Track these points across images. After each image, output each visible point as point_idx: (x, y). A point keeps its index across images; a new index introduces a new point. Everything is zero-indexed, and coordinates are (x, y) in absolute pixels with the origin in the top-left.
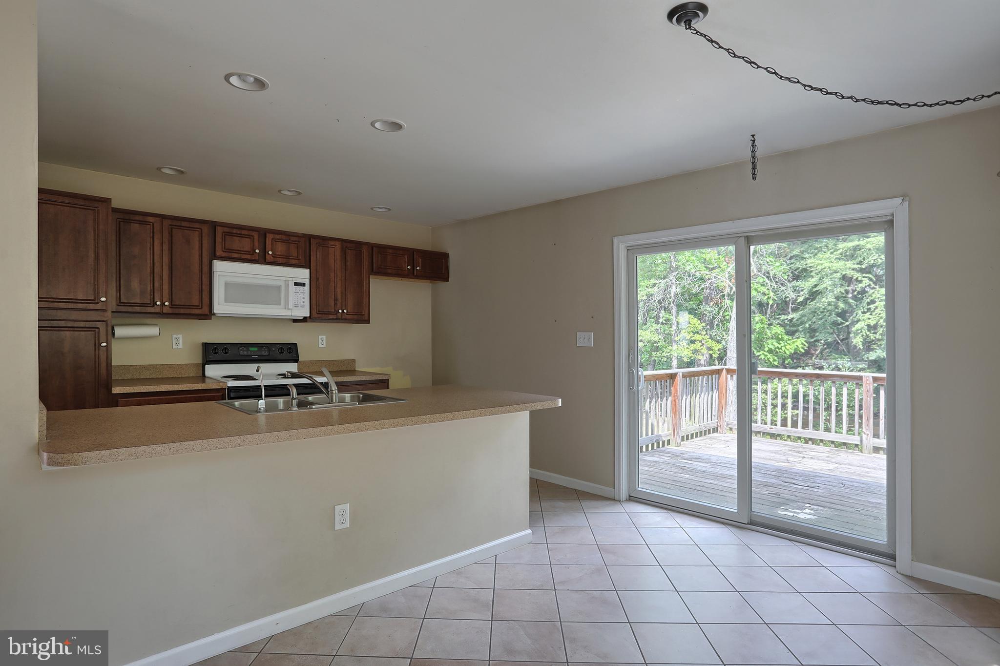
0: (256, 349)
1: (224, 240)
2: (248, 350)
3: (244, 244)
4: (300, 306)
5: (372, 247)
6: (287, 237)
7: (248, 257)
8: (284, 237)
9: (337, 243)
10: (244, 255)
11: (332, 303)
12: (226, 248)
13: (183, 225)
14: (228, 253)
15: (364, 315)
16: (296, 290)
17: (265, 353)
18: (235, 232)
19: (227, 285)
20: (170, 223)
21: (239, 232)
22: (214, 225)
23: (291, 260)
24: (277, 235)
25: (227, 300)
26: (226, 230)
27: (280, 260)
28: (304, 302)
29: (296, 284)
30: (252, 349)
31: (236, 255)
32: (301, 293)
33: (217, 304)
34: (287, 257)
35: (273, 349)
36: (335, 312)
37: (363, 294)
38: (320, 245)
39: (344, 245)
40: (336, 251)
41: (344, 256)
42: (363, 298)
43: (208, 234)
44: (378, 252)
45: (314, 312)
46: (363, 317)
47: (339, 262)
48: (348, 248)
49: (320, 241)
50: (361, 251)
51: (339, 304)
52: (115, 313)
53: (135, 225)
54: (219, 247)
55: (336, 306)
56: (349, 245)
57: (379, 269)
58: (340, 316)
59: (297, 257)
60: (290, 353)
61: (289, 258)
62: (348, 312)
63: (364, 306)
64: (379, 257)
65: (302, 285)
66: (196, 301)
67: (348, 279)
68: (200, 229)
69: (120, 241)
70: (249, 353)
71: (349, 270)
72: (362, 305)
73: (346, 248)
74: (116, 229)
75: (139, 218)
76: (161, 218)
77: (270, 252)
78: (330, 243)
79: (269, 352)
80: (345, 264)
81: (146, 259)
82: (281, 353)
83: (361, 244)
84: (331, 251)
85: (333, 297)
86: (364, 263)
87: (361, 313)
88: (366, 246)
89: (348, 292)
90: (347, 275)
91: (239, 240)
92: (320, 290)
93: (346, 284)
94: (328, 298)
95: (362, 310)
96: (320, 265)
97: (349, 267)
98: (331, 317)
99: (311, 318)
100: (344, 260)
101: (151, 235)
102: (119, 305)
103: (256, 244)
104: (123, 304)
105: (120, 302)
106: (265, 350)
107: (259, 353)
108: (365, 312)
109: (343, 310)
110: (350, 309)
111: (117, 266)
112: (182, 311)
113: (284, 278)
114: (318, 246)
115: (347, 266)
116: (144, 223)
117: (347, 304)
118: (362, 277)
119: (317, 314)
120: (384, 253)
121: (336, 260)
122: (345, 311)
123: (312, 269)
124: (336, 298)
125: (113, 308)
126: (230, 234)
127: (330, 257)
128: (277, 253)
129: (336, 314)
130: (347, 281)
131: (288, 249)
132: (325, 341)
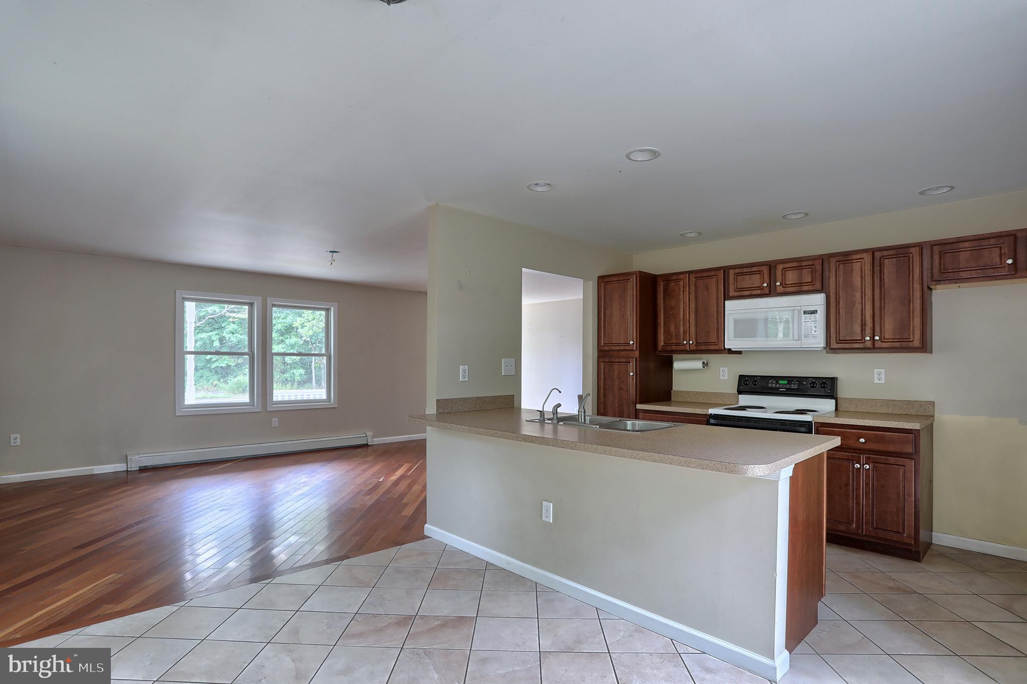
0: (786, 382)
1: (736, 280)
2: (777, 383)
3: (754, 281)
4: (810, 336)
5: (933, 244)
6: (798, 263)
7: (758, 292)
8: (795, 264)
9: (864, 255)
10: (754, 291)
11: (857, 329)
12: (738, 287)
13: (704, 275)
14: (740, 292)
16: (806, 319)
17: (794, 387)
18: (745, 271)
19: (736, 322)
20: (695, 277)
21: (748, 271)
22: (726, 270)
23: (803, 287)
24: (787, 264)
25: (737, 336)
26: (737, 271)
27: (790, 290)
28: (815, 332)
29: (805, 313)
30: (781, 382)
31: (746, 293)
32: (812, 321)
34: (800, 284)
35: (805, 383)
36: (862, 340)
37: (911, 312)
38: (840, 263)
39: (878, 254)
40: (864, 266)
41: (877, 269)
42: (912, 319)
43: (723, 278)
44: (940, 252)
45: (833, 341)
46: (911, 344)
47: (868, 278)
48: (885, 257)
49: (841, 258)
50: (907, 256)
51: (868, 330)
52: (661, 351)
53: (672, 284)
54: (732, 288)
55: (864, 332)
56: (885, 253)
57: (942, 274)
58: (869, 344)
59: (811, 282)
60: (824, 387)
61: (802, 286)
62: (884, 339)
63: (913, 330)
64: (942, 259)
65: (814, 312)
66: (713, 339)
67: (884, 297)
68: (716, 275)
69: (664, 297)
70: (778, 385)
71: (886, 286)
72: (909, 328)
73: (880, 258)
74: (662, 289)
75: (674, 277)
76: (688, 274)
77: (778, 284)
78: (855, 257)
79: (799, 385)
80: (879, 279)
81: (679, 308)
82: (813, 387)
83: (908, 247)
84: (856, 266)
85: (859, 322)
86: (913, 271)
87: (908, 339)
88: (917, 248)
89: (884, 314)
90: (882, 292)
91: (750, 278)
92: (841, 315)
93: (881, 304)
94: (852, 323)
95: (909, 335)
96: (841, 286)
97: (886, 281)
98: (856, 346)
99: (831, 349)
100: (877, 274)
101: (682, 289)
102: (663, 346)
103: (766, 277)
104: (666, 344)
105: (664, 343)
106: (794, 384)
107: (788, 386)
108: (913, 337)
109: (874, 337)
110: (888, 335)
111: (662, 317)
112: (703, 348)
113: (792, 308)
114: (839, 264)
115: (884, 280)
116: (677, 280)
117: (883, 329)
118: (909, 291)
119: (837, 343)
120: (953, 251)
121: (865, 276)
122: (877, 338)
123: (829, 292)
124: (864, 323)
125: (660, 349)
126: (742, 274)
127: (854, 274)
128: (787, 283)
129: (864, 342)
130: (882, 299)
131: (800, 276)
132: (883, 376)
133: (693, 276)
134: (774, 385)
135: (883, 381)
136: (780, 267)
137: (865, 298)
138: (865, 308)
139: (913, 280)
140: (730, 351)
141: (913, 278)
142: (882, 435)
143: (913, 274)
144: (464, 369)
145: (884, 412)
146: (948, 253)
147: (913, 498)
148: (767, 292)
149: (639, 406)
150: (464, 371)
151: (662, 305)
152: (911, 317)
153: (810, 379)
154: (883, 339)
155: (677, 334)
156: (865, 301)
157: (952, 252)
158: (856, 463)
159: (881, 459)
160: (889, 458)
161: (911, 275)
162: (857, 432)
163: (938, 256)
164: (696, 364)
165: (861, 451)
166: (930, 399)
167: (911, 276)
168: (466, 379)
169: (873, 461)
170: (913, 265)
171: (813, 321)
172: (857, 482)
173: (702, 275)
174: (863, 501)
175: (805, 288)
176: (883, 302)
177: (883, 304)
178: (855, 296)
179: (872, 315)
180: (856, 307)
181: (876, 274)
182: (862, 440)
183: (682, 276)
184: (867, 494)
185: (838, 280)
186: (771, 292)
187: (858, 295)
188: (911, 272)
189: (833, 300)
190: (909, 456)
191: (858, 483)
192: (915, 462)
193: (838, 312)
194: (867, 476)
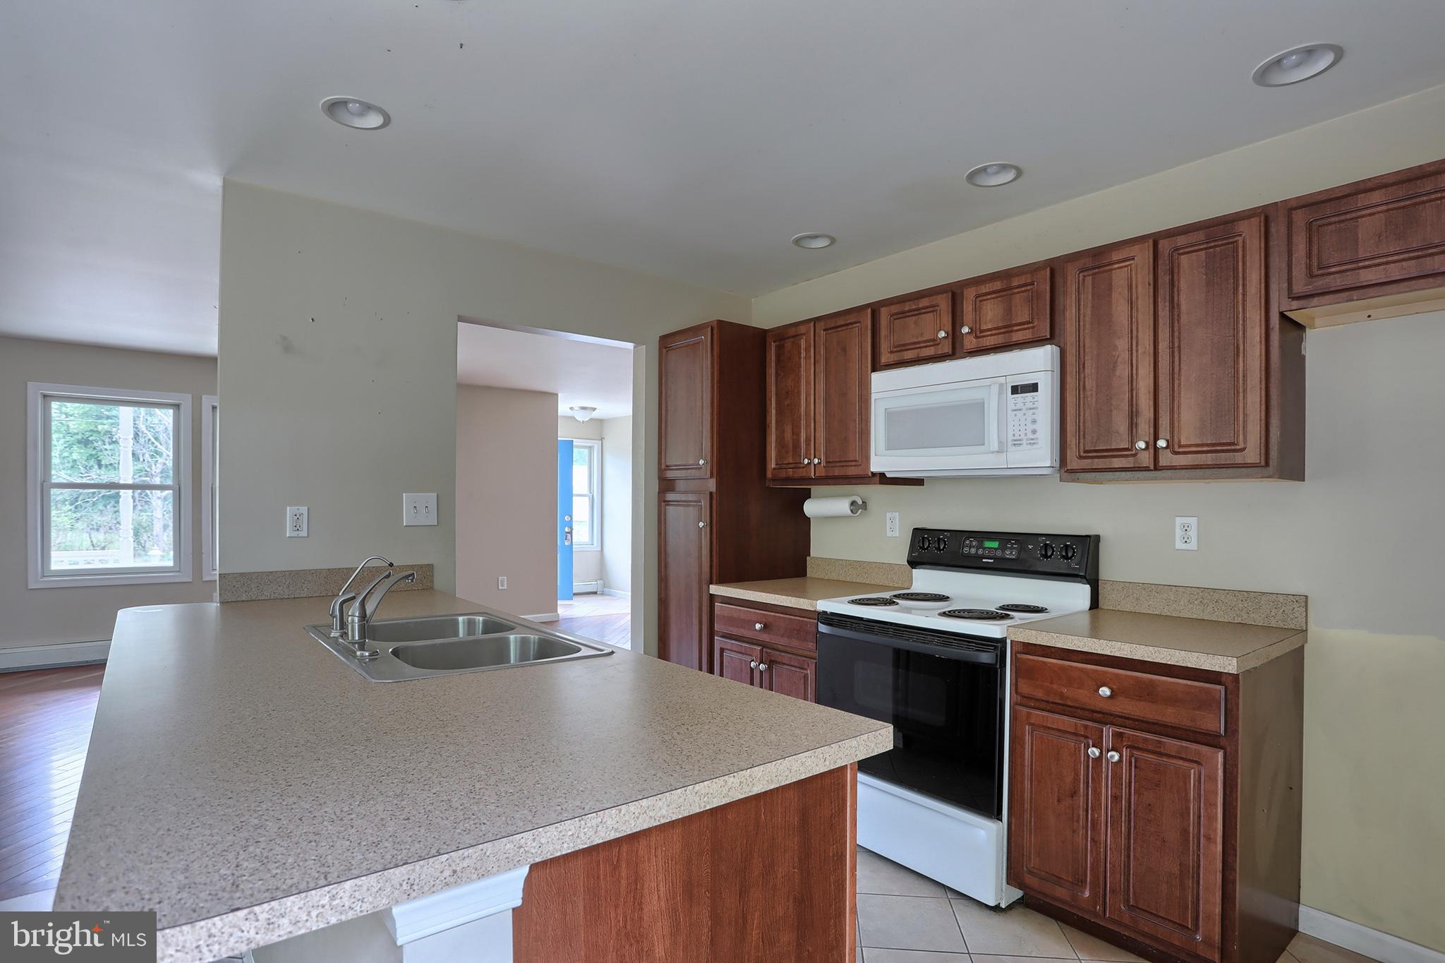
0: (995, 544)
1: (892, 329)
2: (980, 546)
3: (922, 327)
4: (1024, 442)
5: (1290, 208)
6: (1005, 283)
7: (930, 352)
8: (998, 285)
9: (1134, 250)
11: (1121, 424)
12: (896, 344)
13: (838, 324)
14: (897, 353)
15: (1243, 449)
16: (1015, 404)
17: (1011, 554)
18: (907, 309)
19: (890, 415)
20: (824, 327)
21: (914, 307)
22: (874, 309)
23: (1013, 334)
24: (983, 287)
25: (891, 445)
26: (894, 309)
27: (990, 341)
28: (1034, 432)
29: (1015, 390)
30: (988, 544)
31: (908, 354)
32: (1027, 409)
33: (874, 455)
34: (1008, 328)
35: (1030, 547)
36: (1129, 451)
37: (1241, 379)
38: (1086, 274)
39: (1165, 245)
40: (1136, 274)
41: (1164, 279)
42: (1241, 395)
43: (869, 327)
44: (1309, 225)
45: (1072, 454)
46: (1239, 458)
47: (1144, 304)
48: (1181, 251)
49: (1088, 262)
50: (1233, 243)
51: (1144, 427)
52: (774, 480)
53: (788, 344)
54: (884, 347)
55: (1134, 431)
56: (1181, 240)
57: (1314, 280)
58: (1146, 459)
59: (1028, 323)
60: (1066, 557)
61: (1011, 331)
62: (1180, 446)
63: (1245, 422)
64: (1315, 239)
65: (1034, 388)
66: (854, 454)
67: (1179, 347)
68: (859, 322)
69: (777, 373)
70: (980, 552)
71: (1184, 319)
72: (1236, 419)
73: (1171, 256)
74: (773, 358)
75: (792, 332)
76: (812, 323)
77: (965, 330)
78: (1116, 256)
79: (1019, 552)
80: (1167, 304)
81: (799, 392)
82: (1046, 556)
83: (1233, 221)
84: (1119, 277)
85: (1125, 406)
86: (1244, 279)
87: (1233, 444)
88: (1255, 221)
89: (1180, 385)
90: (1176, 334)
91: (915, 323)
92: (1089, 393)
93: (1173, 362)
94: (1111, 411)
95: (1236, 434)
96: (1088, 326)
97: (1184, 307)
98: (1117, 463)
99: (1067, 471)
100: (1164, 291)
101: (803, 355)
102: (774, 468)
103: (947, 320)
104: (780, 466)
105: (777, 464)
106: (1012, 548)
107: (999, 553)
108: (1245, 442)
109: (1156, 439)
110: (1188, 435)
111: (774, 412)
112: (837, 472)
113: (988, 382)
114: (1084, 276)
115: (1178, 305)
116: (797, 336)
117: (1176, 425)
118: (1235, 329)
119: (1081, 457)
120: (1343, 218)
121: (1137, 298)
122: (1162, 443)
123: (1065, 344)
124: (1134, 410)
125: (769, 475)
126: (902, 315)
127: (1115, 295)
128: (984, 327)
129: (1135, 455)
130: (1176, 350)
131: (1009, 311)
132: (1193, 533)
133: (821, 325)
134: (973, 551)
135: (1193, 545)
136: (970, 294)
137: (1137, 351)
138: (1137, 375)
139: (1244, 301)
140: (883, 479)
141: (1244, 295)
142: (1151, 681)
143: (1244, 286)
144: (297, 512)
145: (1195, 616)
146: (1330, 224)
147: (1220, 848)
148: (947, 349)
149: (715, 589)
150: (297, 517)
151: (773, 389)
152: (1241, 390)
153: (1041, 539)
154: (1176, 446)
155: (796, 446)
156: (1137, 356)
157: (1340, 222)
158: (1093, 746)
159: (1146, 740)
160: (1164, 740)
161: (1241, 288)
162: (1096, 671)
163: (1303, 234)
164: (841, 506)
165: (1104, 717)
166: (1298, 587)
167: (1241, 290)
168: (304, 533)
169: (1129, 743)
170: (1244, 263)
171: (1030, 409)
172: (1094, 791)
173: (837, 322)
174: (1107, 835)
175: (1018, 337)
176: (1177, 359)
177: (1177, 363)
178: (1115, 347)
179: (1152, 390)
180: (1118, 373)
181: (1161, 292)
182: (1105, 691)
183: (802, 329)
184: (1115, 822)
185: (1082, 312)
186: (955, 350)
187: (1122, 344)
188: (1241, 282)
189: (1071, 358)
190: (1211, 740)
191: (1097, 794)
192: (1225, 754)
193: (1081, 388)
194: (1117, 777)
